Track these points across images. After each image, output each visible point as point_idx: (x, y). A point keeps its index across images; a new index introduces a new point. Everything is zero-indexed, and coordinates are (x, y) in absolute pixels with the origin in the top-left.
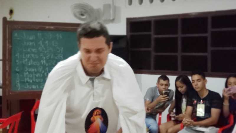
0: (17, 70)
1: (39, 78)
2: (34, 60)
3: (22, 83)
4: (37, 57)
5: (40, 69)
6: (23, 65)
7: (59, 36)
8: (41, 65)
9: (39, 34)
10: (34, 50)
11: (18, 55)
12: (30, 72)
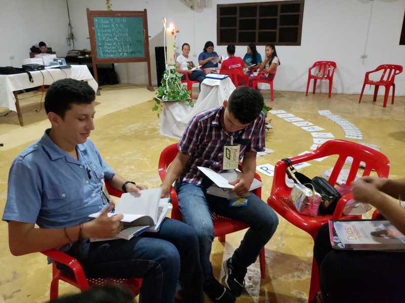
0: (100, 45)
1: (114, 49)
2: (110, 38)
3: (104, 53)
4: (112, 36)
5: (114, 44)
6: (103, 41)
7: (124, 20)
8: (115, 41)
9: (111, 19)
10: (109, 31)
11: (99, 34)
12: (108, 46)
